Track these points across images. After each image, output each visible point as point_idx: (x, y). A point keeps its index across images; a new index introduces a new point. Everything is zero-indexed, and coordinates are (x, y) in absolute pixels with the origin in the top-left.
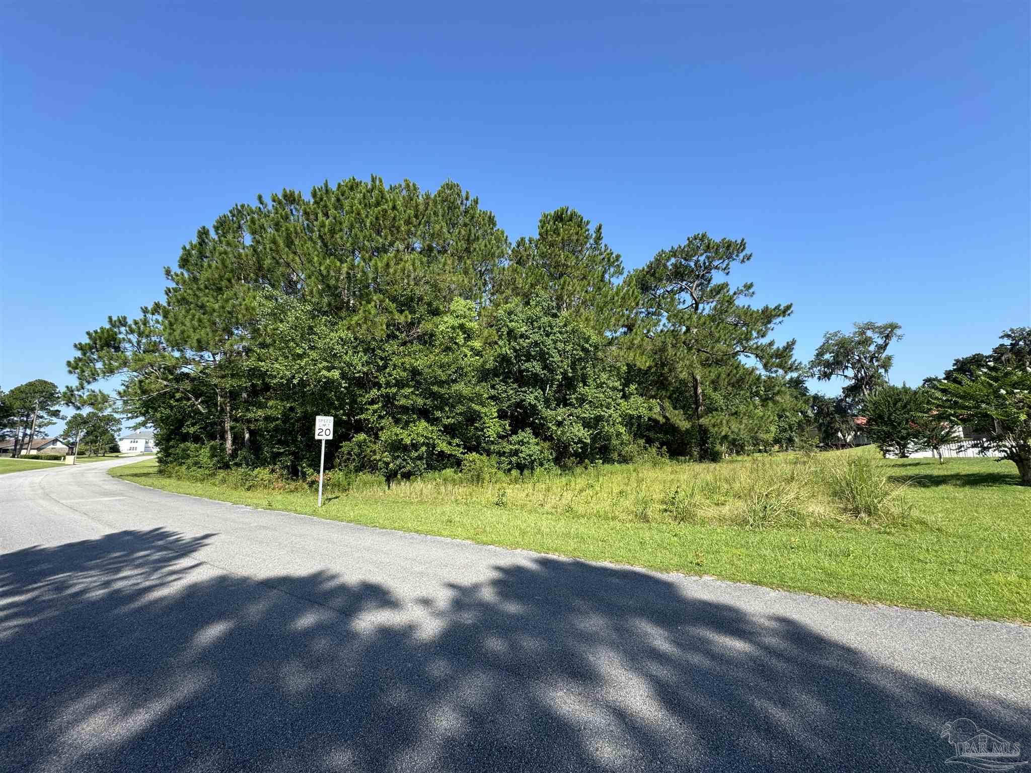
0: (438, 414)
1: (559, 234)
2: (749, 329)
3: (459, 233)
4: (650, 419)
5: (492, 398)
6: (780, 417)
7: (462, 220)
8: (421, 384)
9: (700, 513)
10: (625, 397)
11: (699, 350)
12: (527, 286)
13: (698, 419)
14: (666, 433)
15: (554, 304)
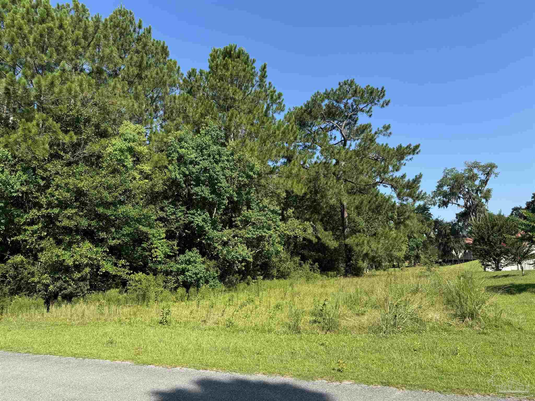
0: (103, 235)
1: (228, 69)
2: (387, 164)
3: (131, 58)
4: (304, 239)
5: (161, 219)
6: (409, 237)
7: (134, 46)
8: (86, 205)
9: (343, 323)
10: (284, 219)
11: (346, 181)
12: (197, 115)
13: (345, 240)
14: (318, 251)
15: (223, 134)
